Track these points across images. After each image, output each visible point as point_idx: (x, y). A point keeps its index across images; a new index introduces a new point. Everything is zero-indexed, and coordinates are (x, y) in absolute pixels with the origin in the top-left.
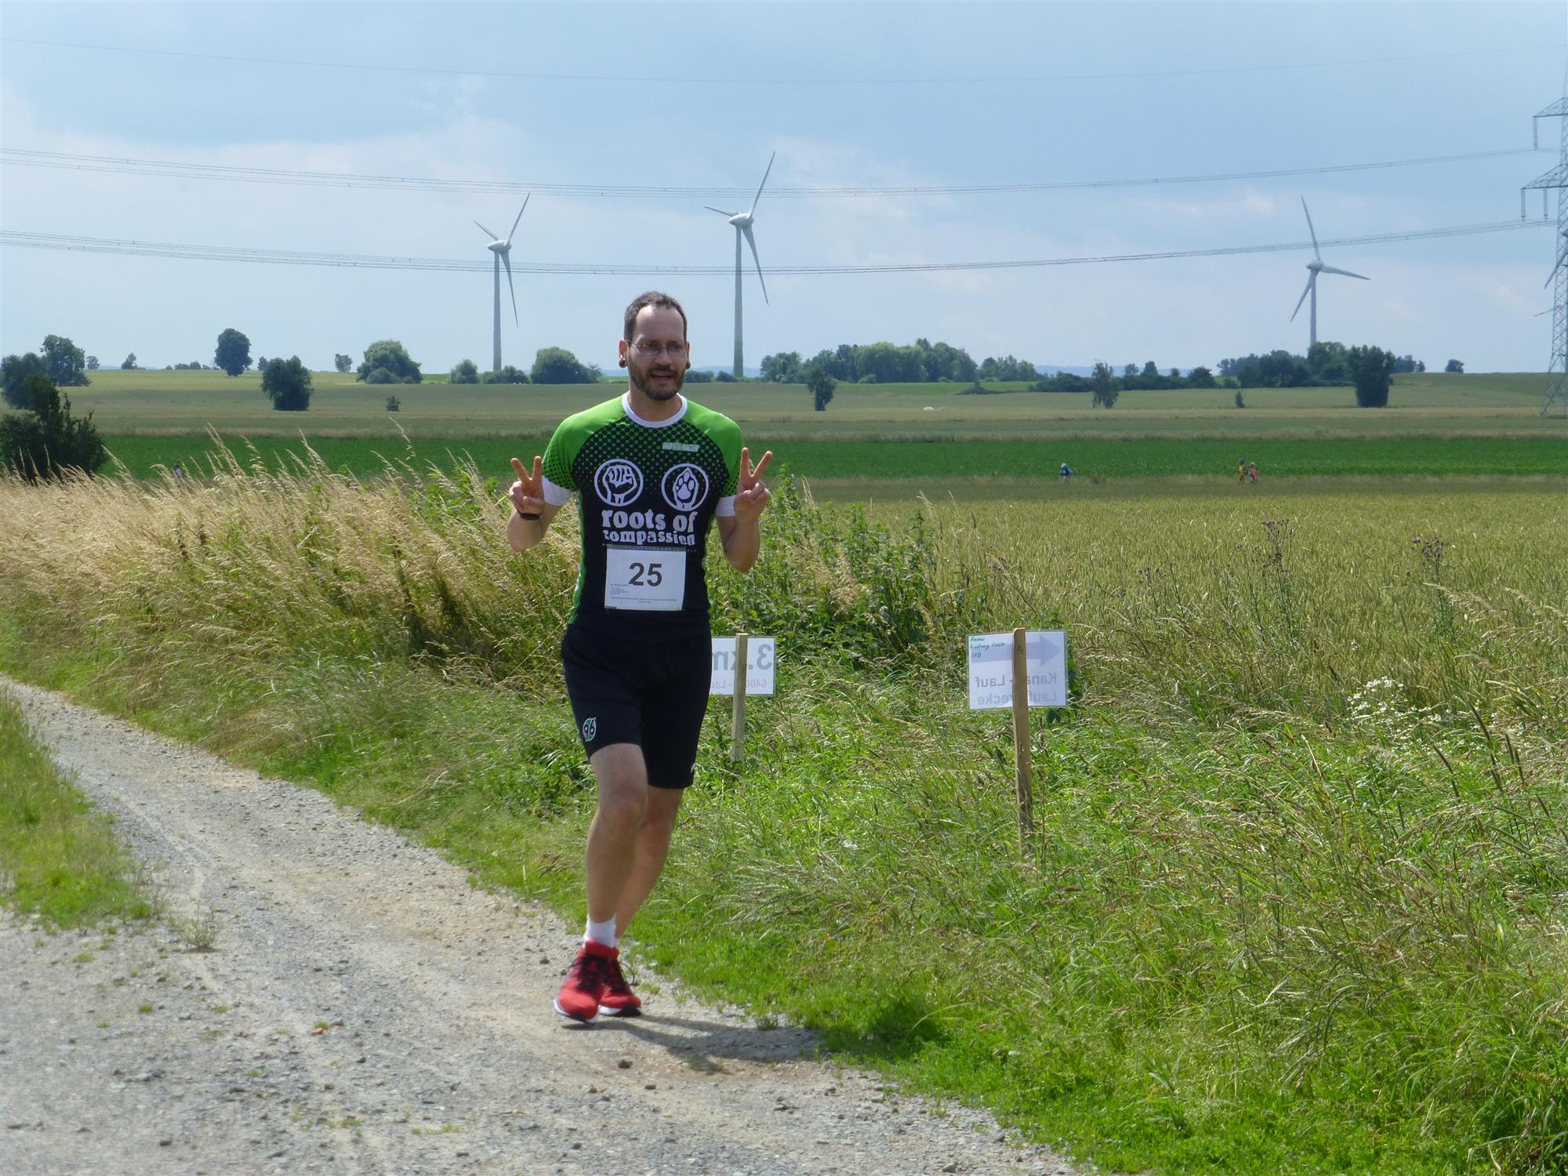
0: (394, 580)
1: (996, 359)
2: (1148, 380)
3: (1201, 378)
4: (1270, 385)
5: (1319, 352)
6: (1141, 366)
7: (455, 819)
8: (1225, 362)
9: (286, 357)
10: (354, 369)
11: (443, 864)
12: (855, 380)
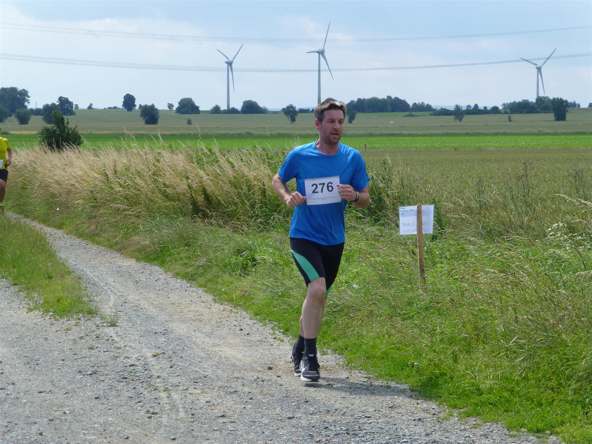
0: (187, 188)
1: (417, 104)
2: (475, 111)
3: (495, 110)
4: (521, 113)
5: (540, 100)
6: (473, 106)
7: (209, 276)
8: (504, 104)
9: (149, 104)
11: (204, 294)
12: (364, 112)
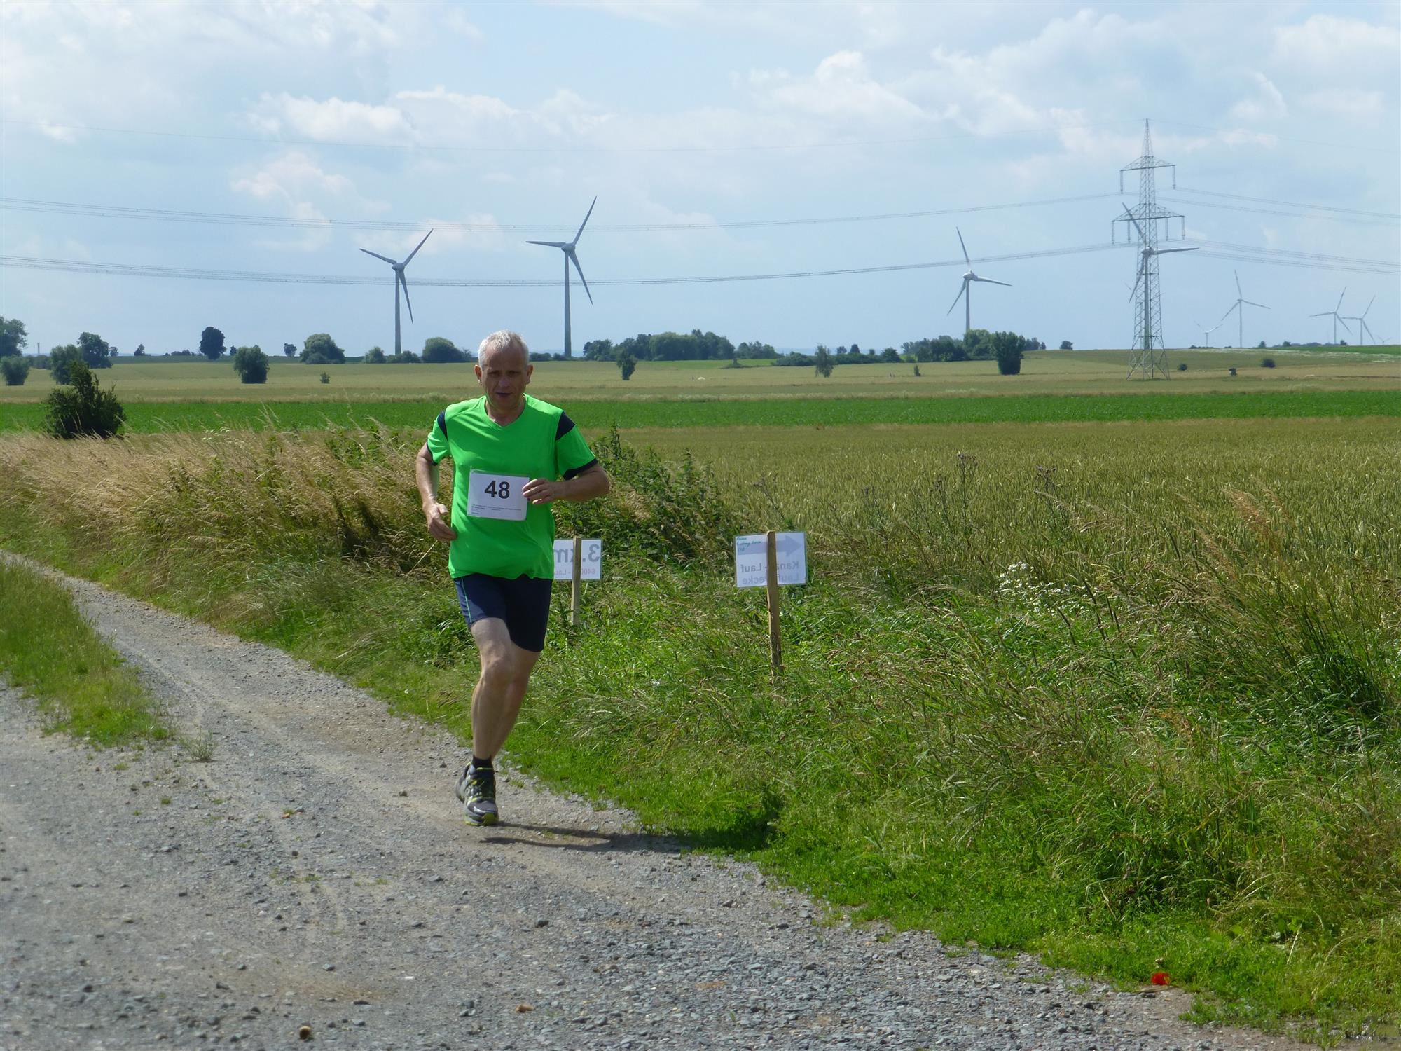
0: (331, 504)
1: (748, 344)
2: (854, 357)
3: (891, 356)
4: (938, 360)
5: (972, 336)
6: (848, 348)
7: (378, 668)
8: (906, 345)
9: (250, 345)
10: (297, 354)
11: (370, 699)
12: (650, 359)
